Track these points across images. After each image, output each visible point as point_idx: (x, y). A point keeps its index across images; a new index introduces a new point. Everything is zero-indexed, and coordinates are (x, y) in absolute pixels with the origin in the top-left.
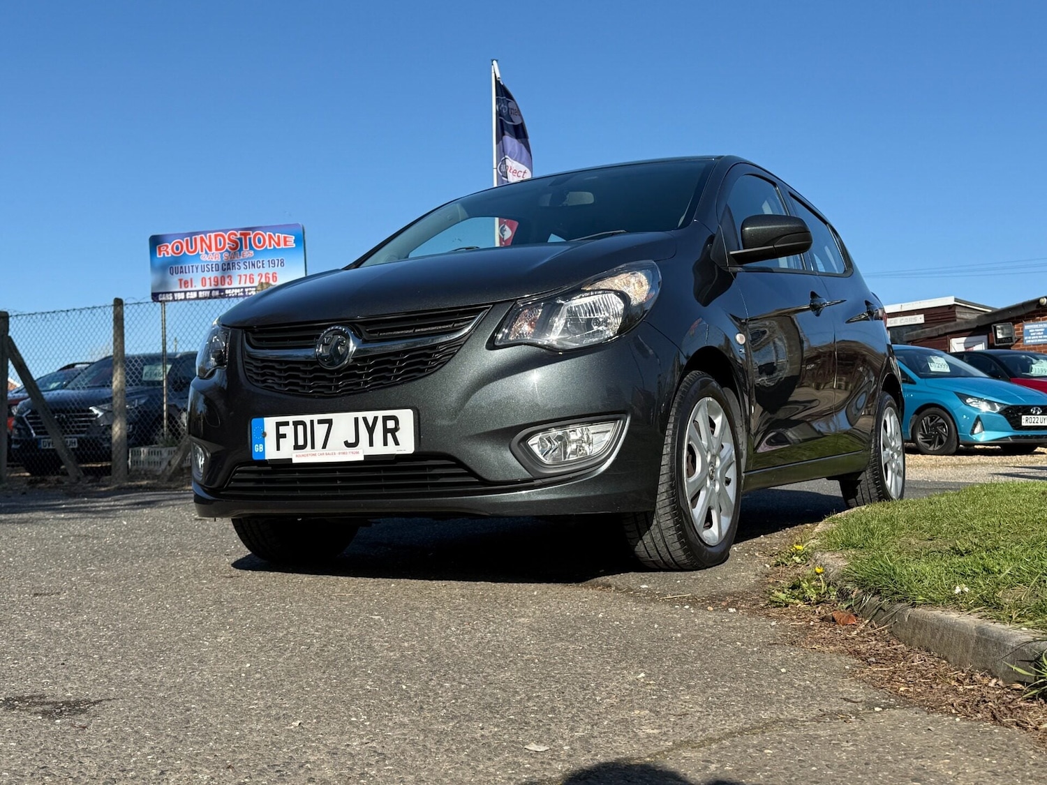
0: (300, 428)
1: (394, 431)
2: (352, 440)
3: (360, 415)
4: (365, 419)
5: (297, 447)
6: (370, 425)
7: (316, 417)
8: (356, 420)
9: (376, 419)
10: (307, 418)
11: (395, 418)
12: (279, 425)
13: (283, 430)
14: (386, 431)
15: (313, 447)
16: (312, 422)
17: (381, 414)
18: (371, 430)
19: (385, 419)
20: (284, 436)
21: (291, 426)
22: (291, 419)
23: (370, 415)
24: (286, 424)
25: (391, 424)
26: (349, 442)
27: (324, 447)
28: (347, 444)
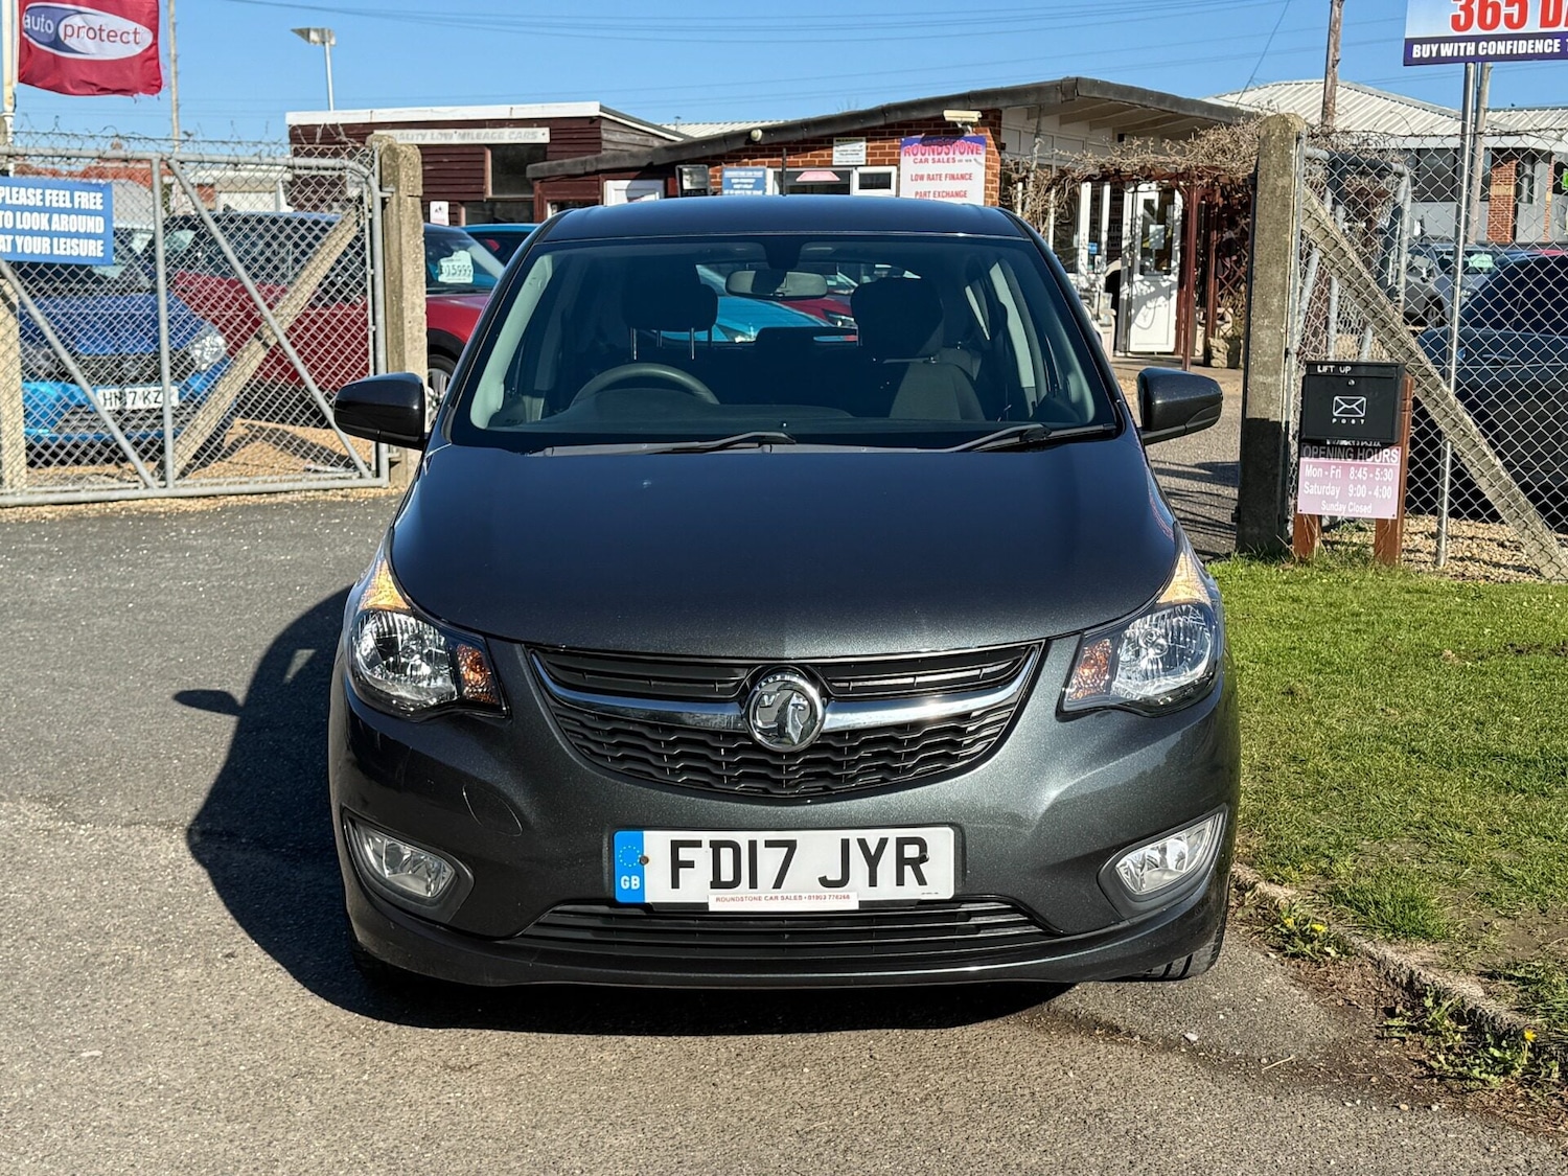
0: (726, 854)
1: (916, 863)
2: (836, 876)
3: (853, 835)
4: (862, 843)
5: (717, 883)
6: (873, 852)
7: (761, 837)
8: (845, 844)
9: (883, 842)
10: (742, 838)
11: (921, 843)
12: (676, 846)
13: (685, 854)
14: (902, 861)
15: (753, 884)
16: (753, 845)
17: (893, 835)
18: (873, 861)
19: (901, 843)
20: (690, 864)
21: (706, 847)
22: (706, 837)
23: (872, 837)
24: (697, 844)
25: (911, 851)
26: (829, 878)
27: (778, 884)
28: (824, 882)
